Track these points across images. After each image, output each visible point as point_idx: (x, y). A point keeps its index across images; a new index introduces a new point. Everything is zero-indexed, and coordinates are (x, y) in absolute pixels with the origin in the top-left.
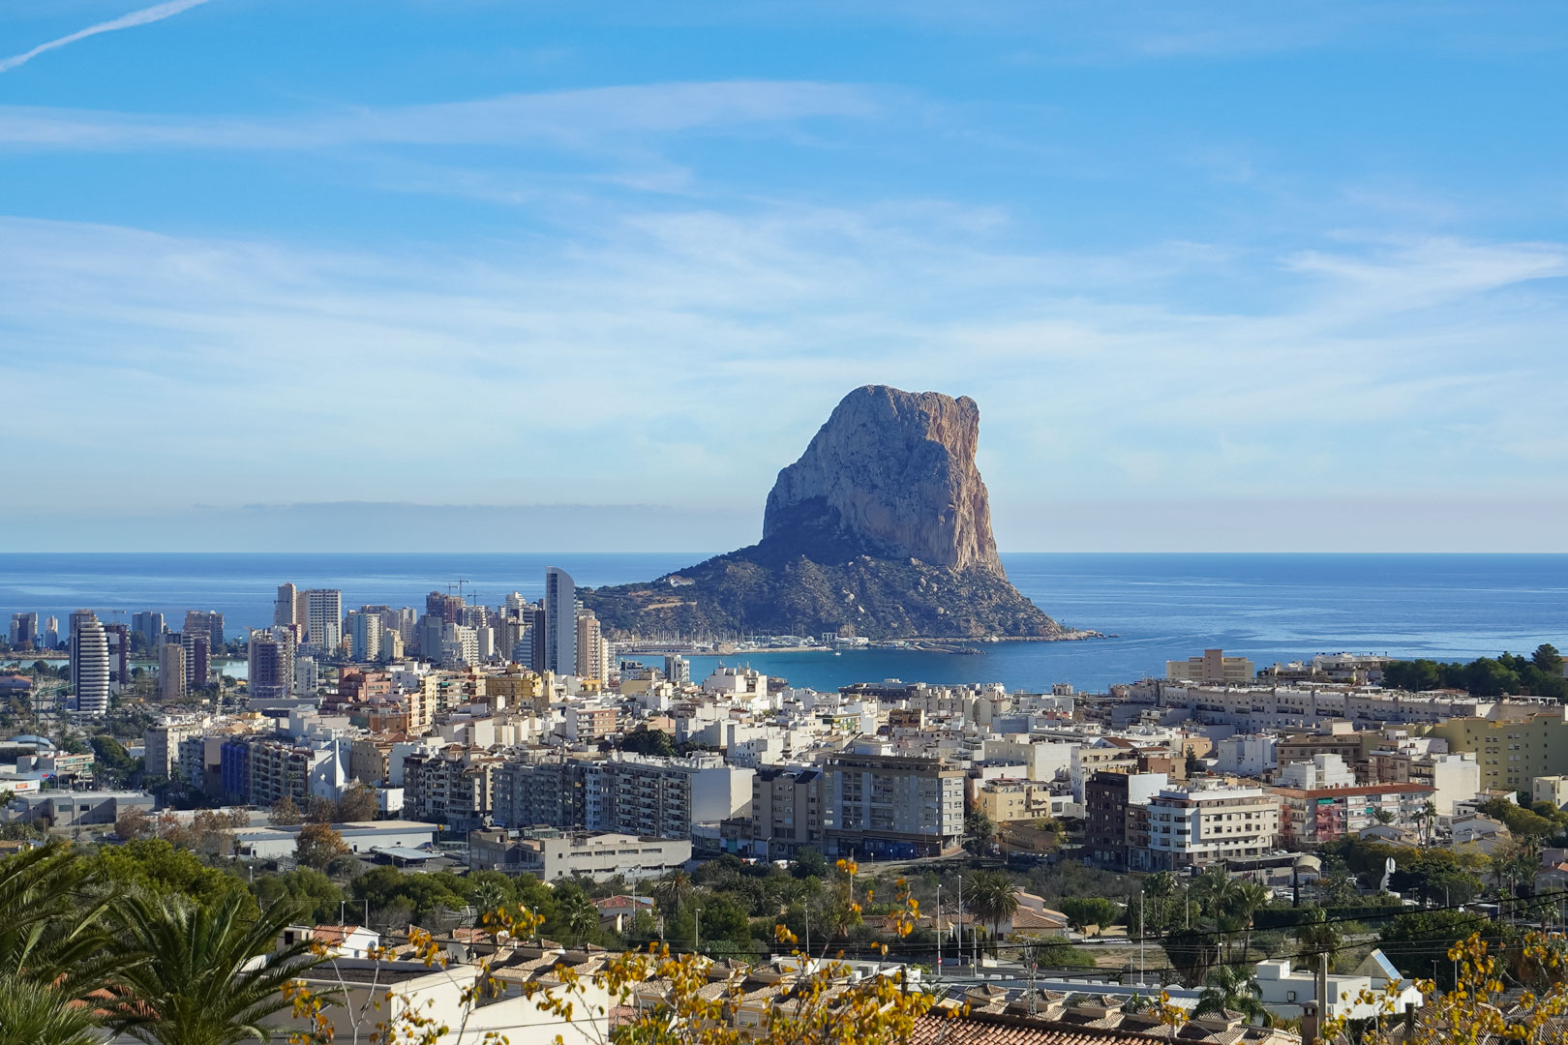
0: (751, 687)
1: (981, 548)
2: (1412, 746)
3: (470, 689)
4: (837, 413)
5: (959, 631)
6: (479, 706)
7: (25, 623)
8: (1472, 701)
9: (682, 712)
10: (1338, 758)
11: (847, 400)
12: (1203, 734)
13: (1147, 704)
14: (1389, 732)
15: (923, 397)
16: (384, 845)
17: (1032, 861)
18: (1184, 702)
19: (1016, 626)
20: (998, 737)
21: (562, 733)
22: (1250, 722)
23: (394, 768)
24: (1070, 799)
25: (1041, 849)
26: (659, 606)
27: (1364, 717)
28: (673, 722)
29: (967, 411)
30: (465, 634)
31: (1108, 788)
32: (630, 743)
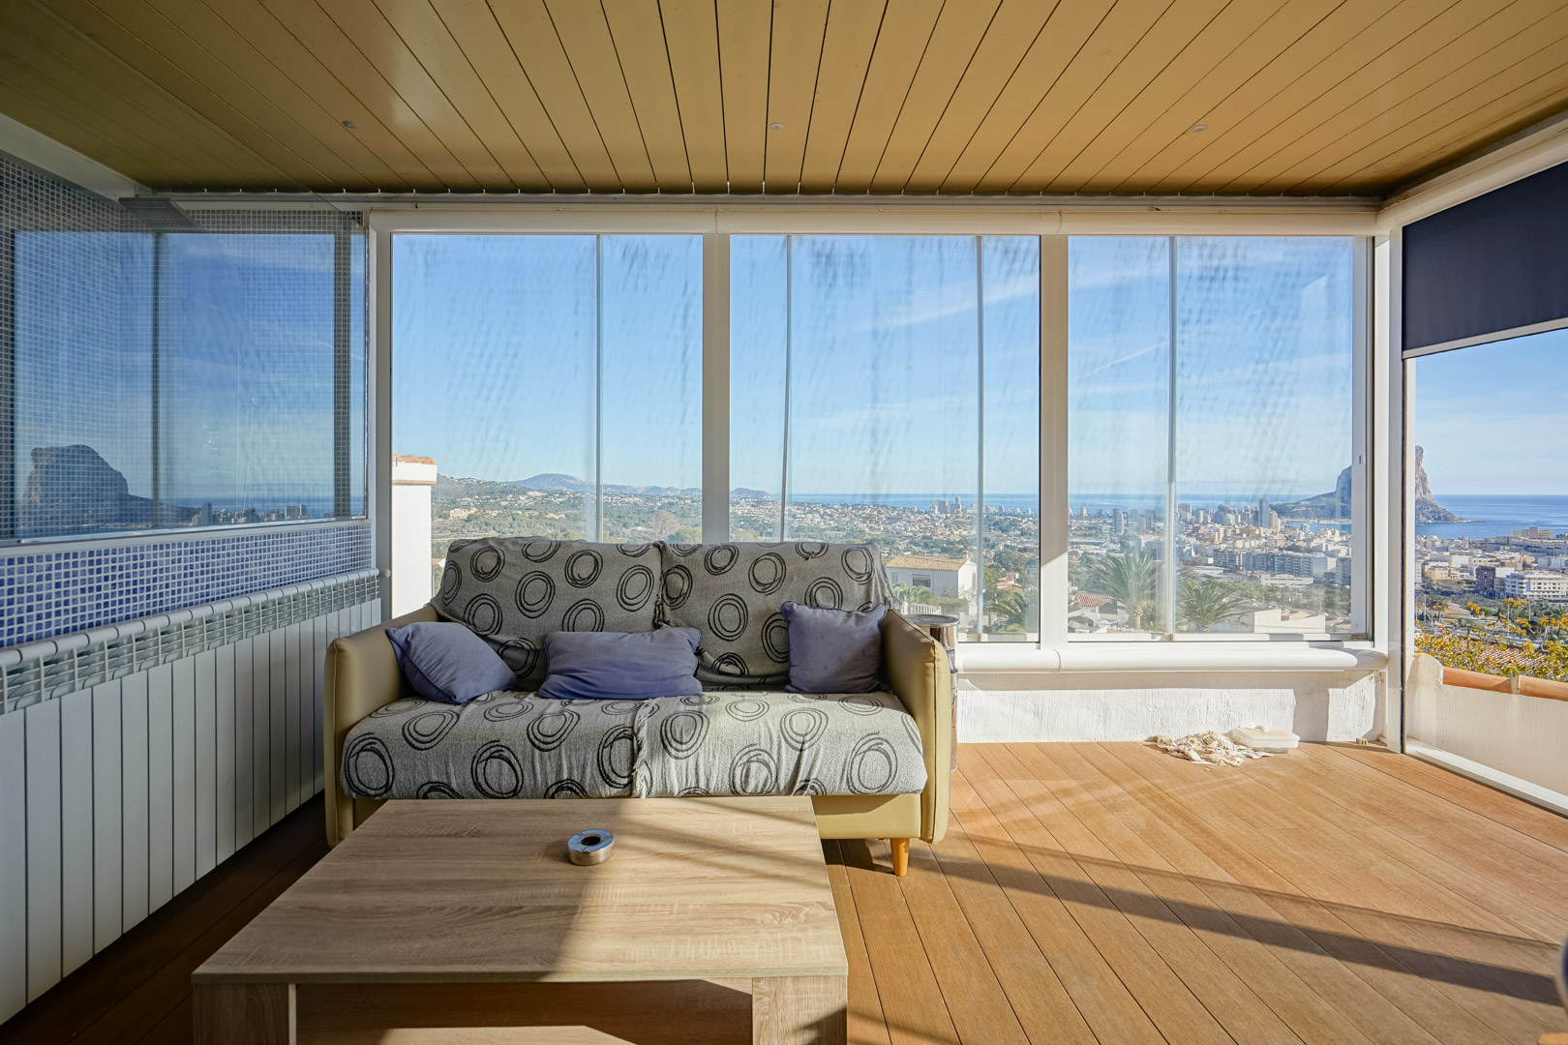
0: (1333, 534)
3: (1234, 531)
6: (1237, 536)
7: (1101, 511)
9: (1308, 540)
12: (1530, 556)
13: (1503, 545)
16: (1208, 572)
17: (1453, 593)
18: (1519, 545)
19: (1439, 518)
21: (1266, 545)
22: (1554, 552)
23: (1210, 552)
24: (1468, 574)
25: (1455, 588)
28: (1305, 543)
30: (1231, 517)
31: (1486, 572)
32: (1289, 549)
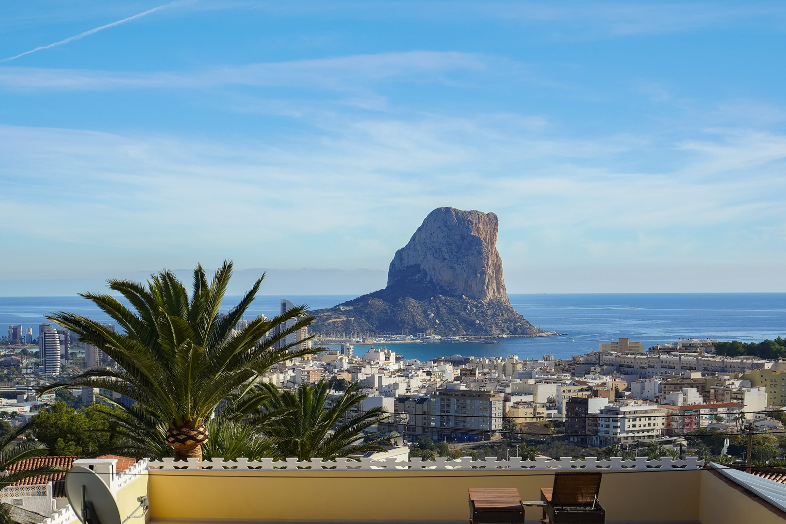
0: (387, 358)
1: (498, 290)
2: (733, 384)
4: (426, 221)
5: (486, 332)
7: (16, 331)
8: (763, 361)
9: (355, 370)
10: (695, 390)
11: (431, 215)
12: (622, 379)
13: (594, 364)
14: (721, 377)
15: (470, 213)
17: (539, 440)
18: (613, 363)
19: (516, 329)
20: (518, 381)
21: (293, 381)
22: (647, 373)
24: (556, 412)
26: (335, 320)
27: (707, 370)
28: (350, 375)
29: (492, 220)
31: (577, 405)
